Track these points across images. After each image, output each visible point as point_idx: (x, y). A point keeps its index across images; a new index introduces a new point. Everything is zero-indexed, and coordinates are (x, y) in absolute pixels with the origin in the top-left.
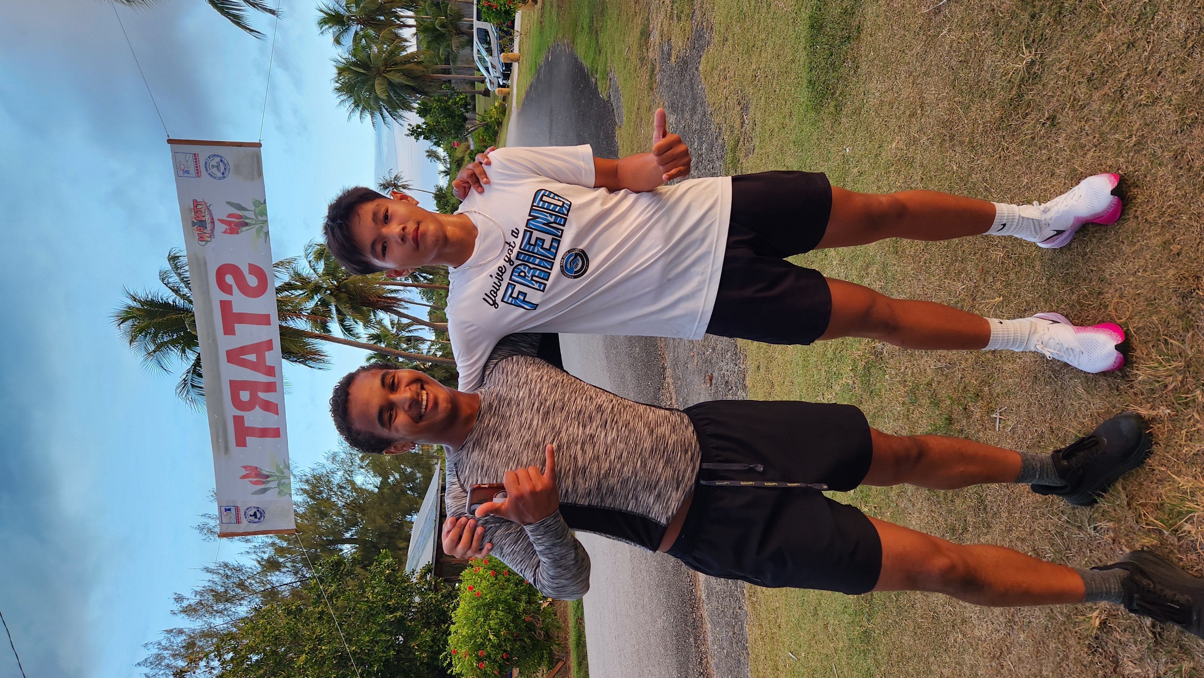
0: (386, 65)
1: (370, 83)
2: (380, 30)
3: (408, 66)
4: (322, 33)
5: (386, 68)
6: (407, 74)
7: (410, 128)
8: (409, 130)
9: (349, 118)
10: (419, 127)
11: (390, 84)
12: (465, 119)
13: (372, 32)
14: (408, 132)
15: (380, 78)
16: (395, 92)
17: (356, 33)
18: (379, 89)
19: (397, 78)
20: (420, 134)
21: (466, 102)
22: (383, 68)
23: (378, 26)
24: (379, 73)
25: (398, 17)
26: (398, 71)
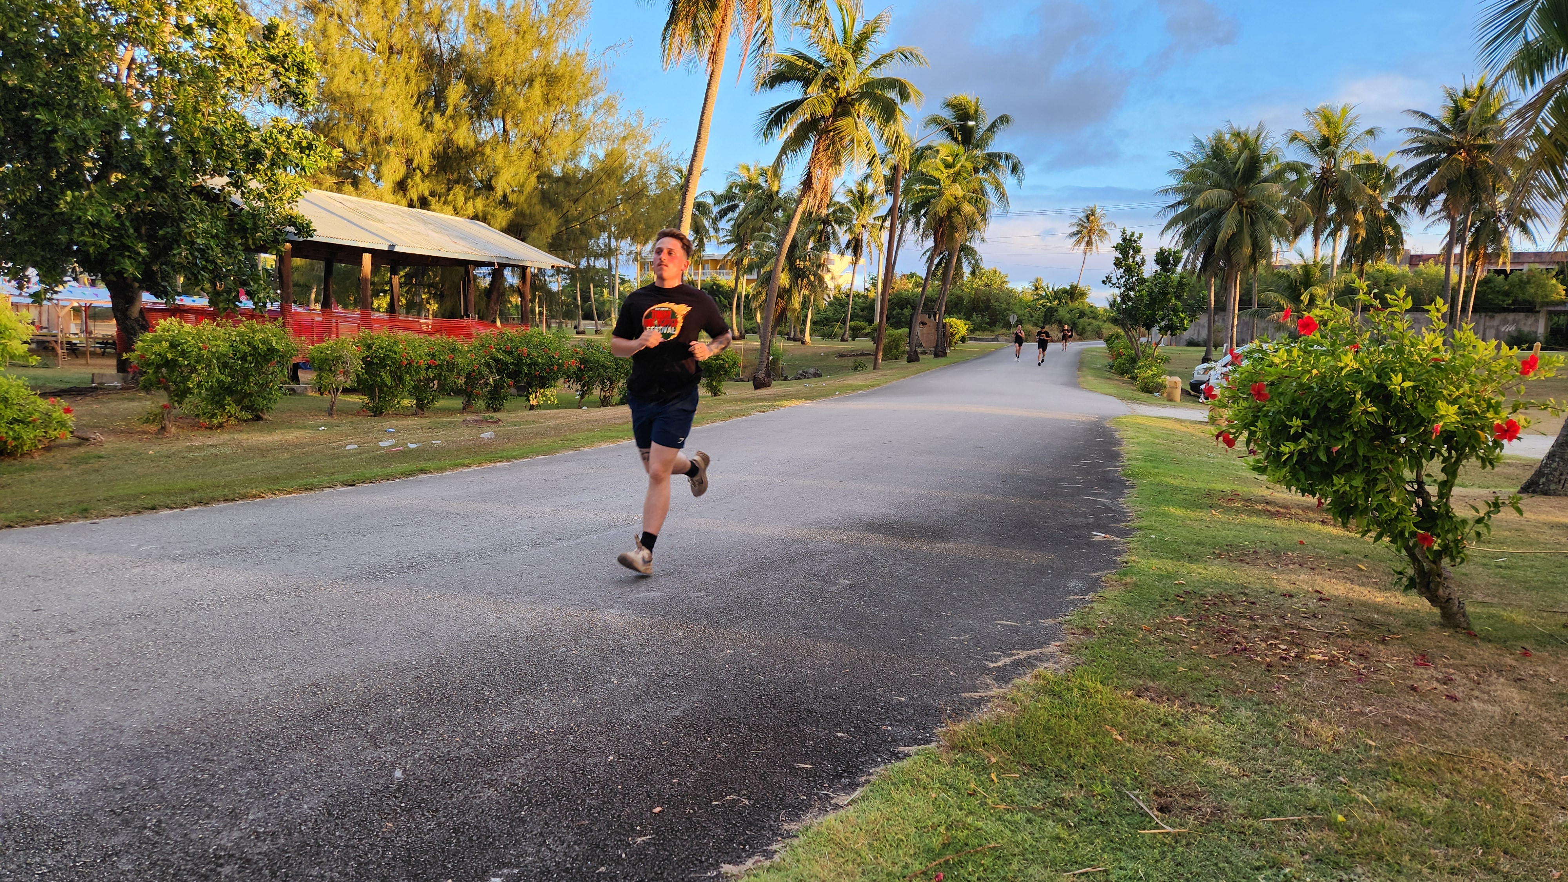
0: (1252, 207)
1: (1223, 182)
2: (1312, 202)
3: (1248, 241)
4: (1310, 113)
5: (1247, 207)
6: (1233, 242)
7: (1135, 238)
8: (1132, 235)
9: (1175, 154)
10: (1137, 251)
11: (1221, 213)
12: (1149, 327)
13: (1309, 189)
14: (1129, 233)
15: (1230, 197)
16: (1206, 222)
17: (1308, 166)
18: (1212, 195)
19: (1228, 226)
20: (1125, 254)
21: (1176, 328)
22: (1246, 202)
23: (1319, 201)
24: (1238, 196)
25: (1333, 234)
26: (1240, 225)
